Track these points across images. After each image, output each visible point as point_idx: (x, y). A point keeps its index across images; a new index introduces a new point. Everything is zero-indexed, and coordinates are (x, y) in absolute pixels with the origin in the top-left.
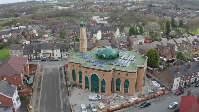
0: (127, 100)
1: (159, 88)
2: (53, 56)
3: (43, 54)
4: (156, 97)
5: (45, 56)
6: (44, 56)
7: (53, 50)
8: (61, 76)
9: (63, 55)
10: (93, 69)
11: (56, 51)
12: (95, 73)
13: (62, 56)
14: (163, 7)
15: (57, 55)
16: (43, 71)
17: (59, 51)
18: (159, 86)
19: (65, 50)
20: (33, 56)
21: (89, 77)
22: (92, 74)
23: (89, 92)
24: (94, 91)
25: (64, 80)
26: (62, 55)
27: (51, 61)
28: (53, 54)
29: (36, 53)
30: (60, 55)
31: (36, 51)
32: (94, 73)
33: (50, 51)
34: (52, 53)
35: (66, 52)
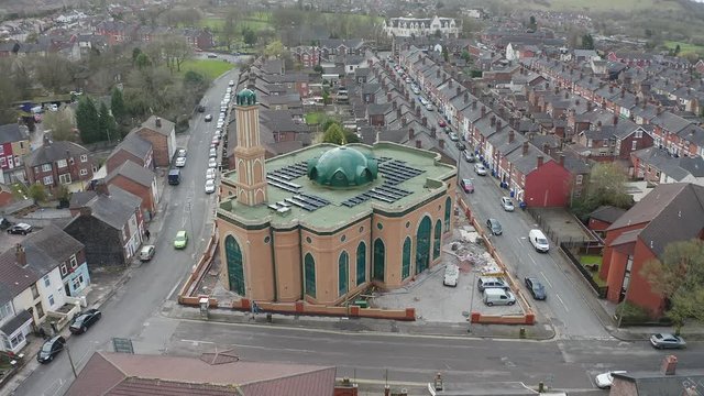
2: (41, 314)
9: (71, 288)
10: (423, 204)
12: (427, 214)
17: (55, 275)
19: (72, 257)
22: (420, 222)
28: (39, 305)
32: (424, 215)
34: (33, 305)
35: (79, 265)
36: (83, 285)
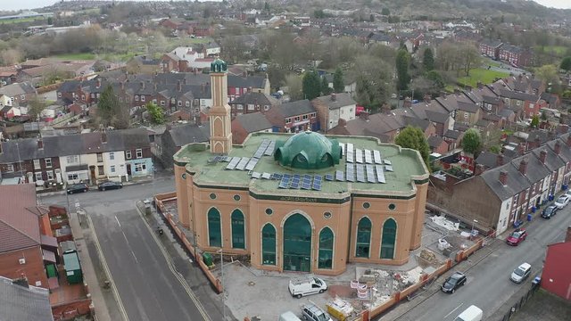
0: (397, 278)
1: (459, 232)
2: (101, 173)
3: (68, 169)
4: (466, 259)
5: (75, 177)
6: (70, 177)
7: (99, 153)
8: (161, 234)
9: (133, 169)
10: (294, 199)
11: (112, 158)
12: (301, 212)
13: (129, 173)
14: (352, 16)
15: (113, 170)
16: (91, 225)
17: (120, 156)
18: (457, 228)
19: (139, 150)
20: (35, 180)
21: (279, 227)
22: (288, 216)
23: (277, 274)
24: (294, 268)
25: (178, 247)
26: (129, 167)
27: (100, 189)
28: (101, 167)
29: (43, 169)
30: (125, 168)
31: (42, 161)
32: (295, 212)
33: (90, 159)
34: (97, 165)
35: (144, 157)
36: (144, 172)
